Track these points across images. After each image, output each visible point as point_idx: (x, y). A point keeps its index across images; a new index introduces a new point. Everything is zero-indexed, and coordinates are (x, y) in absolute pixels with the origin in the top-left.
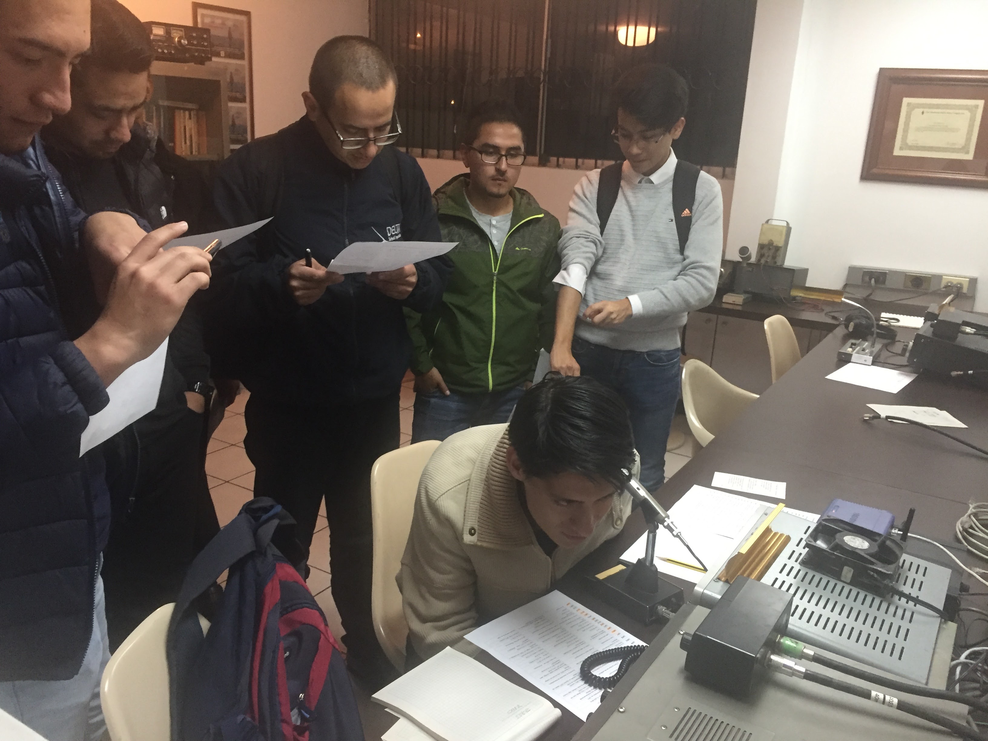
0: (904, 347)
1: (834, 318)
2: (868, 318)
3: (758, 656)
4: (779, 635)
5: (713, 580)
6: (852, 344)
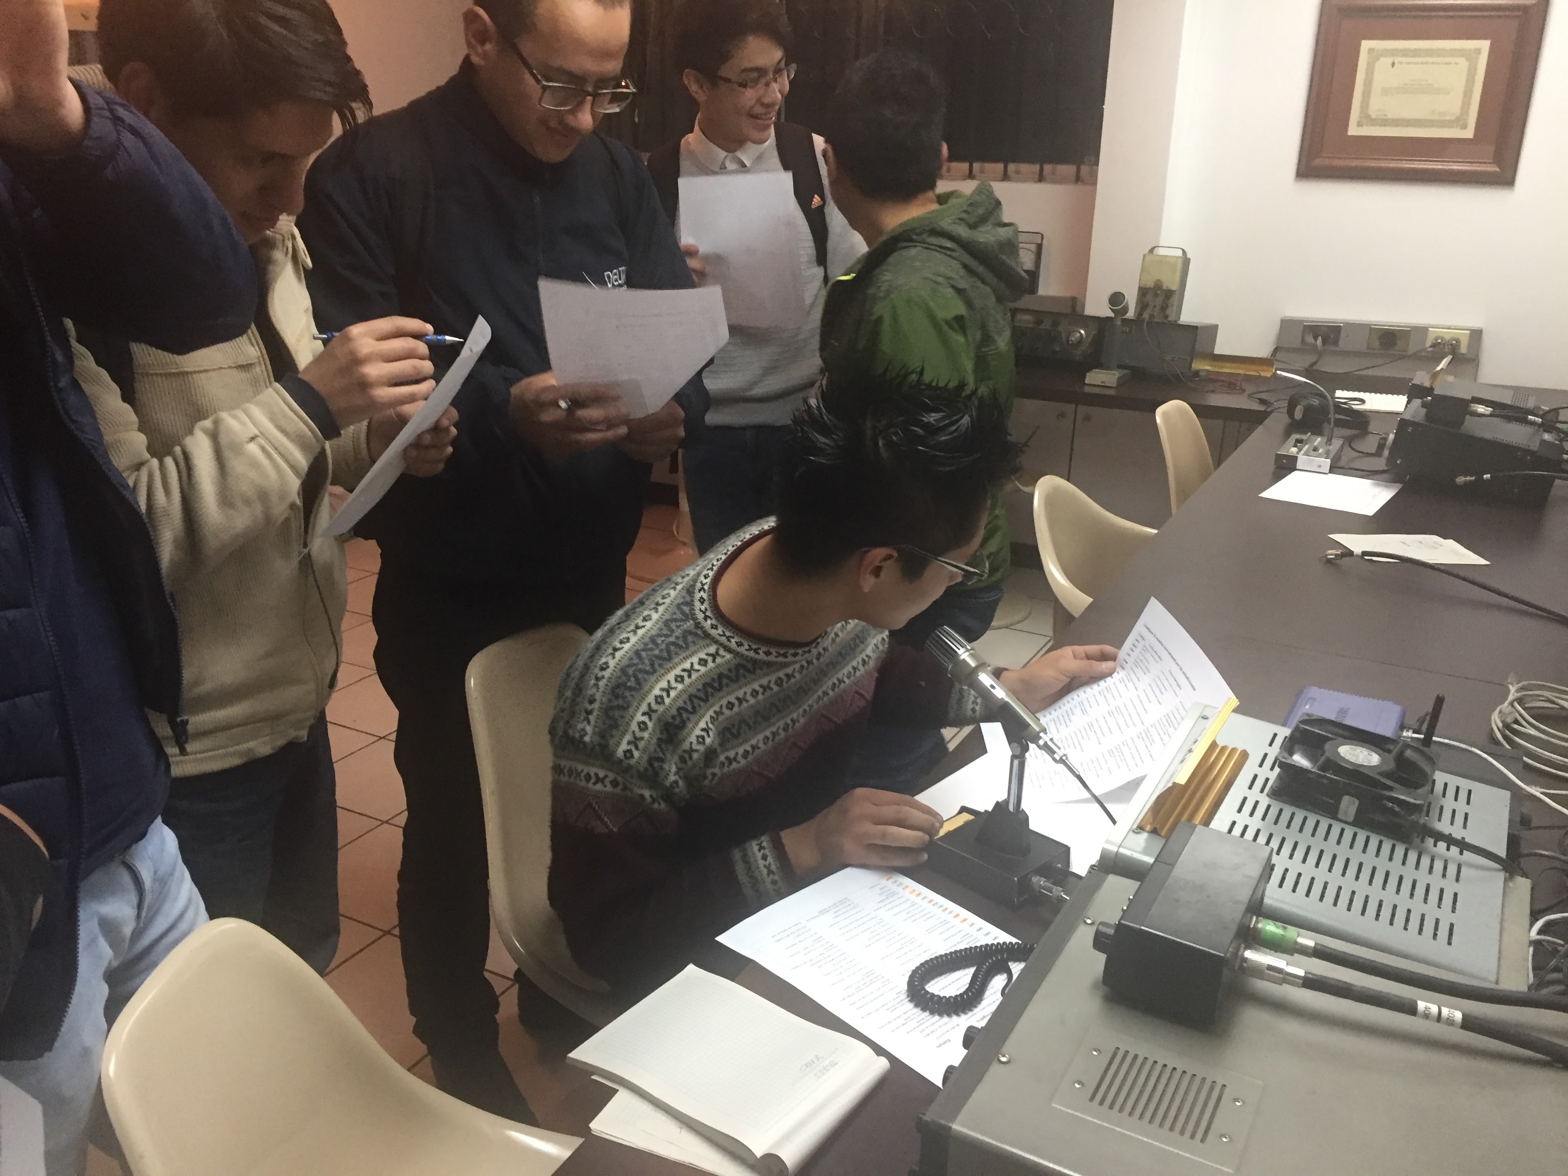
0: (1381, 441)
1: (1263, 401)
2: (1320, 397)
3: (1227, 954)
4: (1255, 917)
5: (1131, 832)
6: (1297, 441)
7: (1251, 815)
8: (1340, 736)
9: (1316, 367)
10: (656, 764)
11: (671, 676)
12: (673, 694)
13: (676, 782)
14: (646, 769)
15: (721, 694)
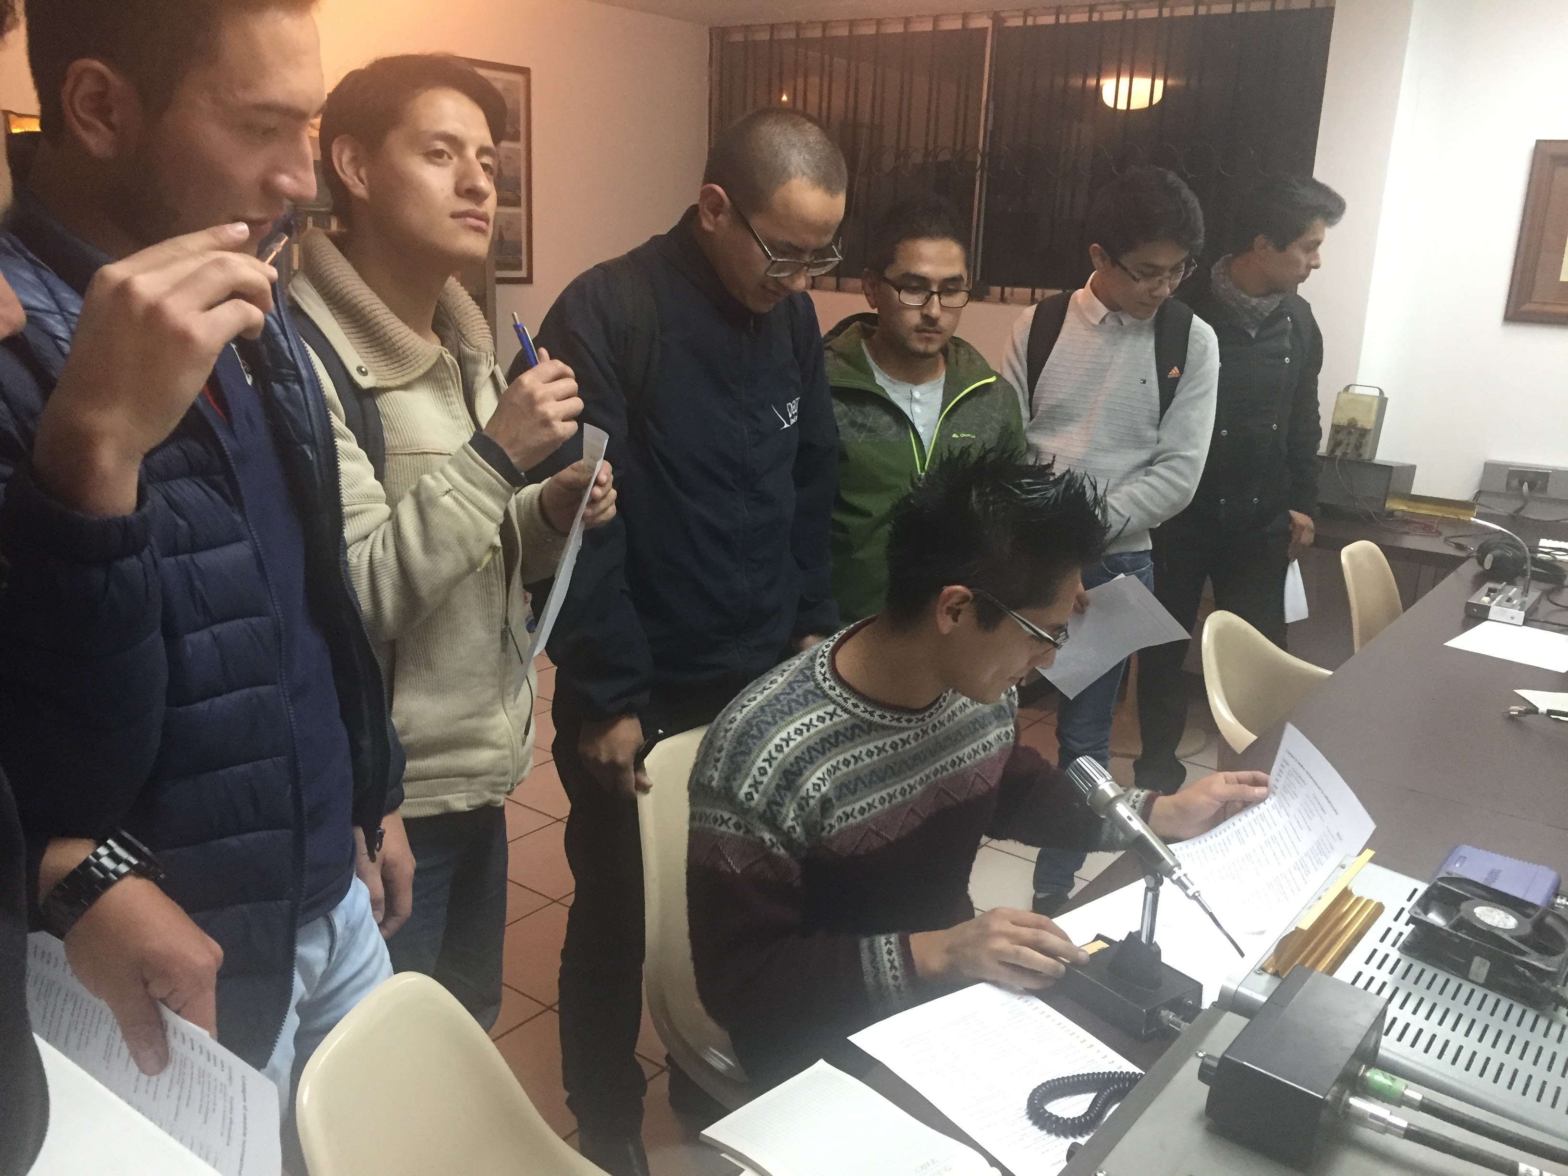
1: (1460, 547)
2: (1517, 547)
3: (1328, 1097)
4: (1364, 1066)
5: (1253, 972)
6: (1491, 590)
7: (1379, 967)
8: (1479, 897)
9: (1522, 513)
10: (774, 808)
11: (791, 729)
12: (792, 744)
13: (793, 827)
14: (765, 811)
15: (838, 750)
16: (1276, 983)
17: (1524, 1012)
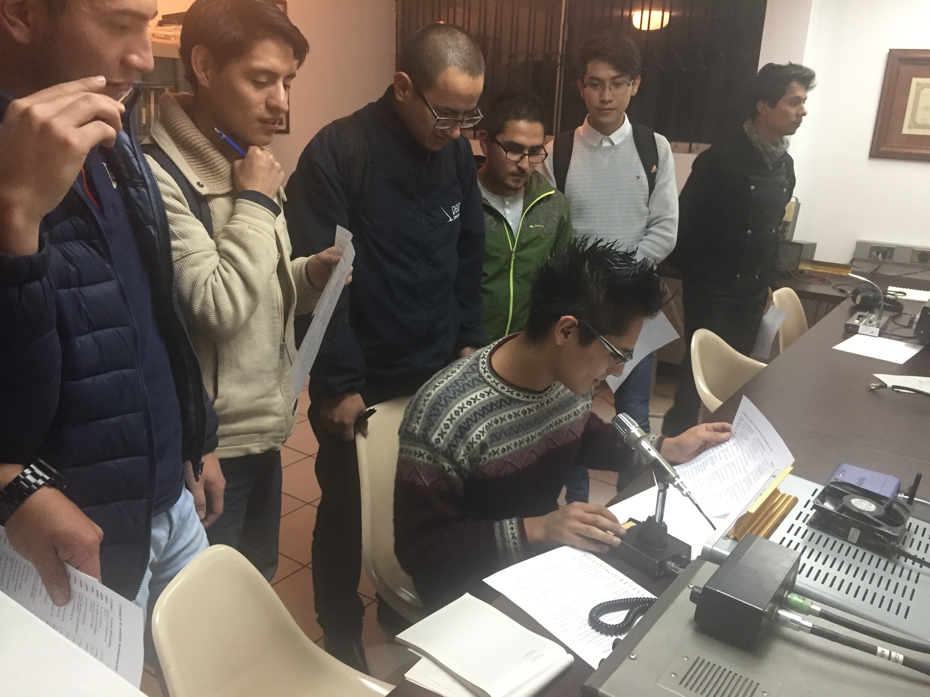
0: (911, 319)
1: (842, 291)
3: (766, 610)
4: (787, 592)
5: (722, 538)
6: (860, 316)
7: (795, 534)
8: (855, 493)
9: (878, 271)
10: (452, 448)
12: (465, 410)
14: (447, 450)
15: (492, 414)
16: (735, 544)
17: (879, 560)
